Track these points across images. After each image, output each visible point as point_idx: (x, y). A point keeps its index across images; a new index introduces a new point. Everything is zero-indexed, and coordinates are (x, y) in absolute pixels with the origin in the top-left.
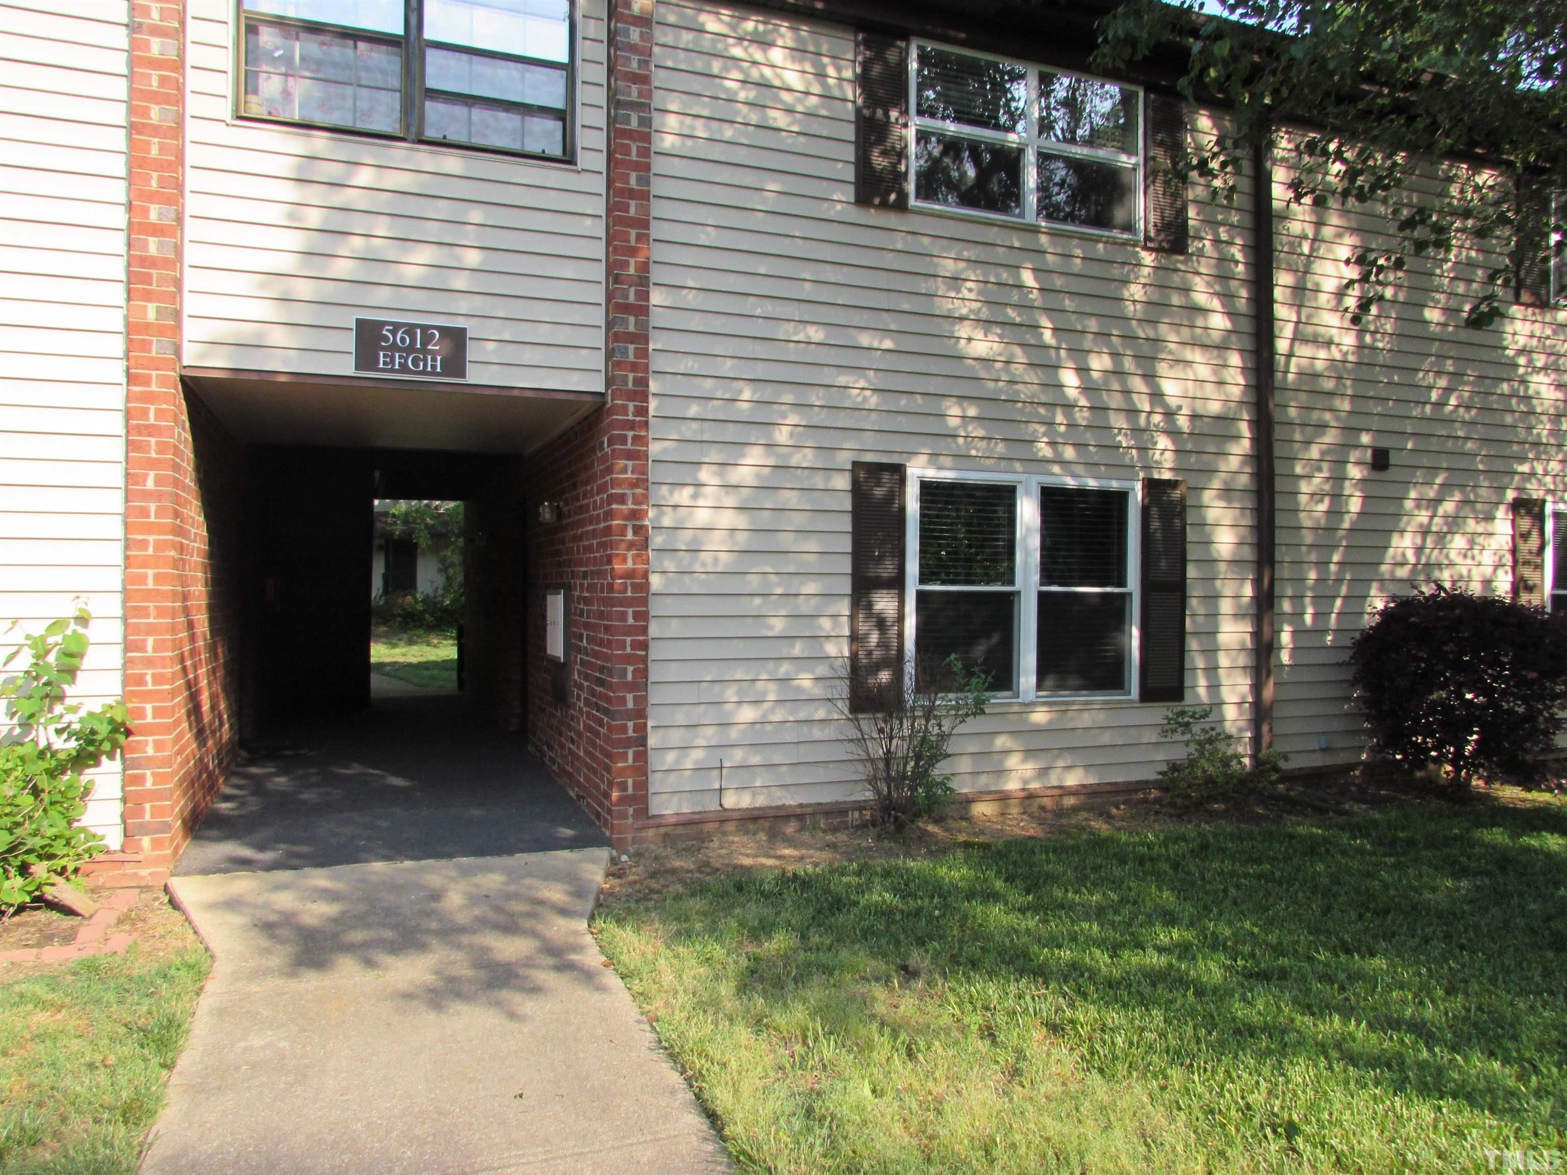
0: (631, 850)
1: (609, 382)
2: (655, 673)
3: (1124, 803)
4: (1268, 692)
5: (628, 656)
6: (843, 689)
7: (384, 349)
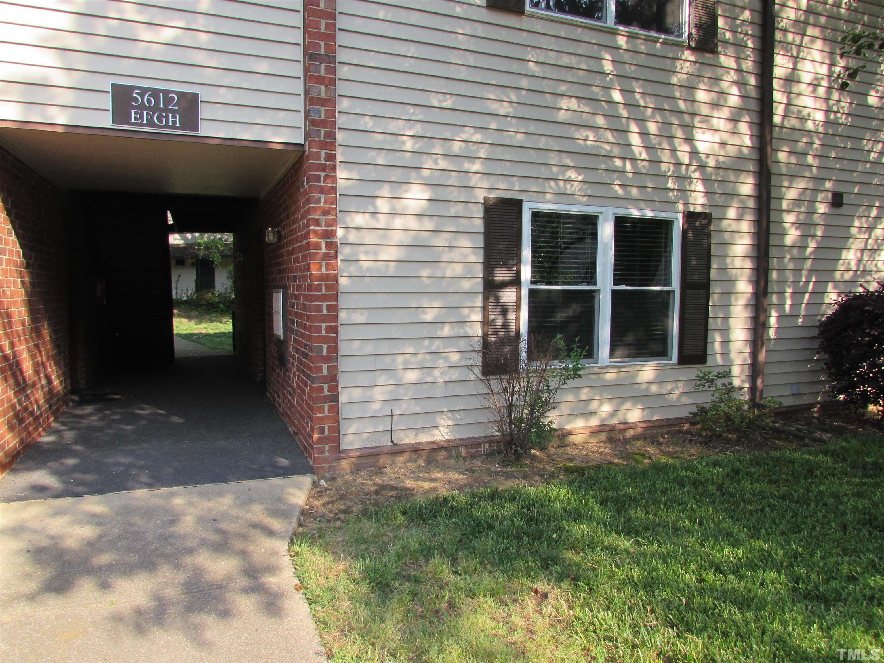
0: (328, 475)
1: (306, 136)
2: (343, 349)
3: (667, 433)
4: (762, 356)
5: (324, 337)
6: (478, 359)
7: (134, 107)
